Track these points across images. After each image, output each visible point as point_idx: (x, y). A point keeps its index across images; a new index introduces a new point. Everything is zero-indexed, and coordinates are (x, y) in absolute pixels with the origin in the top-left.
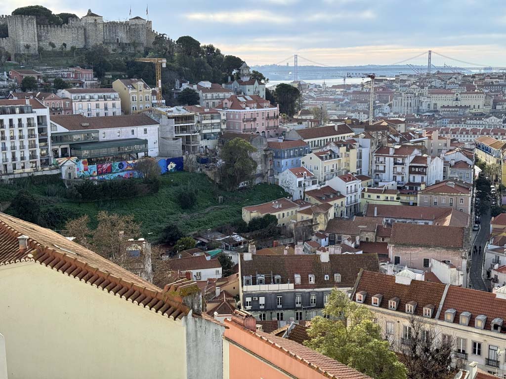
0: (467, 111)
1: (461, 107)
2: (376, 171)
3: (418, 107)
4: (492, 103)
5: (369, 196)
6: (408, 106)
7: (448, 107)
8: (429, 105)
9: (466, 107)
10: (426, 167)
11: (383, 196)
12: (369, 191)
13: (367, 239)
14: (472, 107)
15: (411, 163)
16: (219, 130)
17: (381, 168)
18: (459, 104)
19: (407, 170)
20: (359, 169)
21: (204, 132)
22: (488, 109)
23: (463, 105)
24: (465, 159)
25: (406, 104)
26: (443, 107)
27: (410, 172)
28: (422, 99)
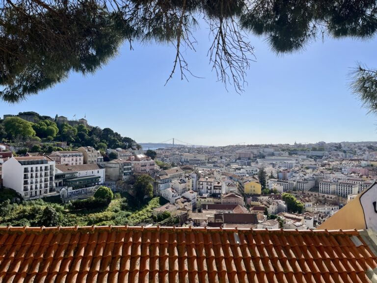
2: (199, 188)
4: (207, 159)
7: (192, 160)
8: (185, 159)
10: (221, 186)
11: (207, 200)
12: (200, 198)
14: (201, 160)
16: (130, 171)
20: (193, 188)
21: (125, 172)
27: (214, 189)
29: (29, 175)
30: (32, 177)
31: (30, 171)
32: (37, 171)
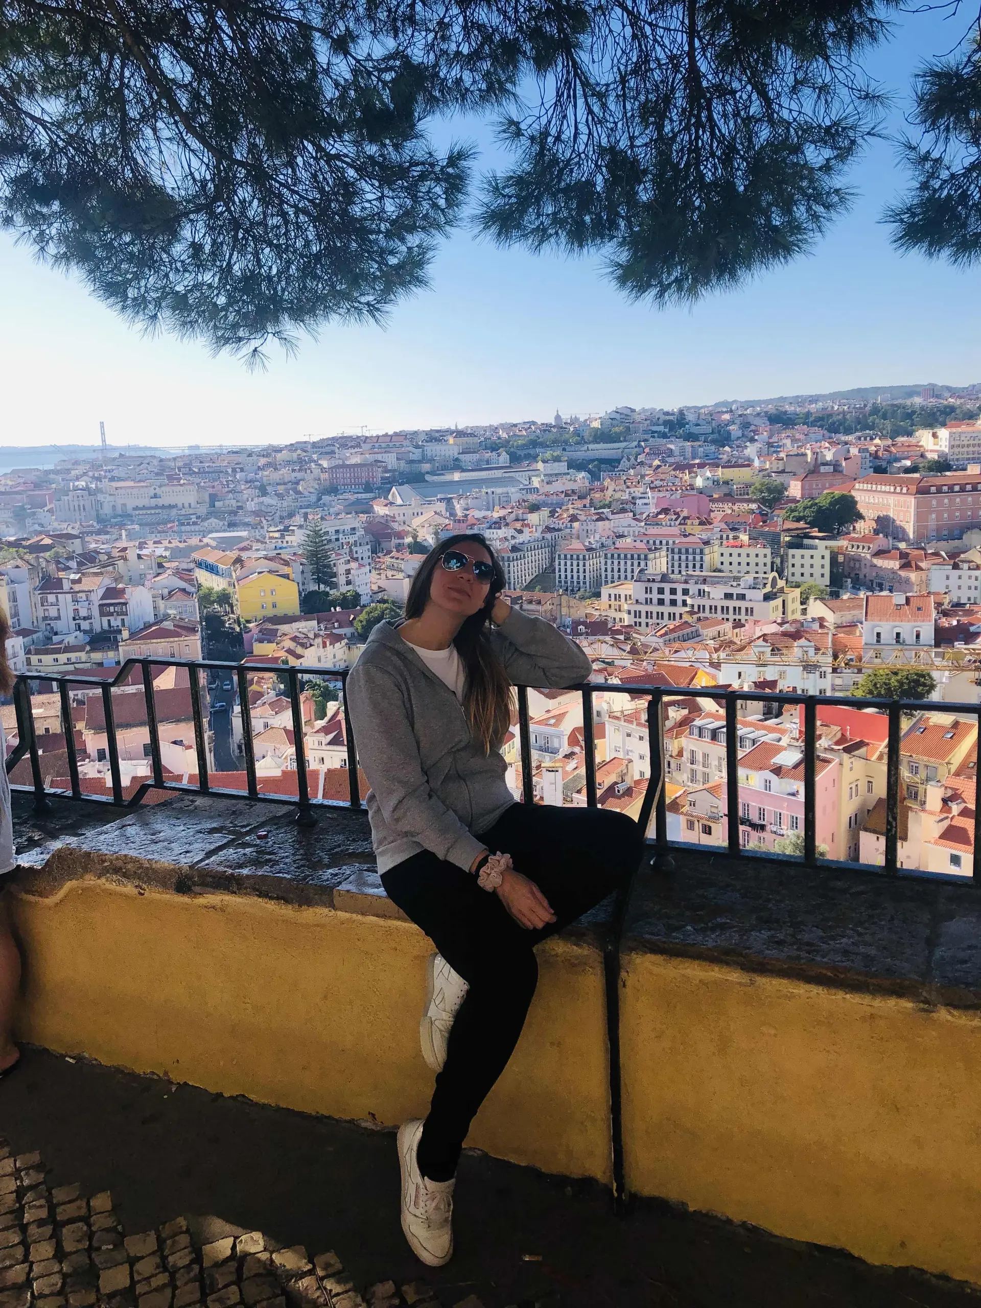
0: (174, 512)
1: (163, 507)
2: (45, 618)
3: (97, 511)
4: (207, 499)
5: (40, 661)
6: (79, 510)
7: (144, 508)
8: (114, 506)
9: (171, 507)
10: (125, 604)
11: (63, 658)
12: (38, 652)
13: (47, 730)
14: (180, 505)
15: (102, 599)
17: (53, 612)
18: (160, 502)
19: (96, 612)
20: (16, 619)
22: (203, 510)
23: (166, 504)
24: (183, 585)
25: (77, 507)
26: (136, 508)
27: (102, 614)
28: (100, 497)
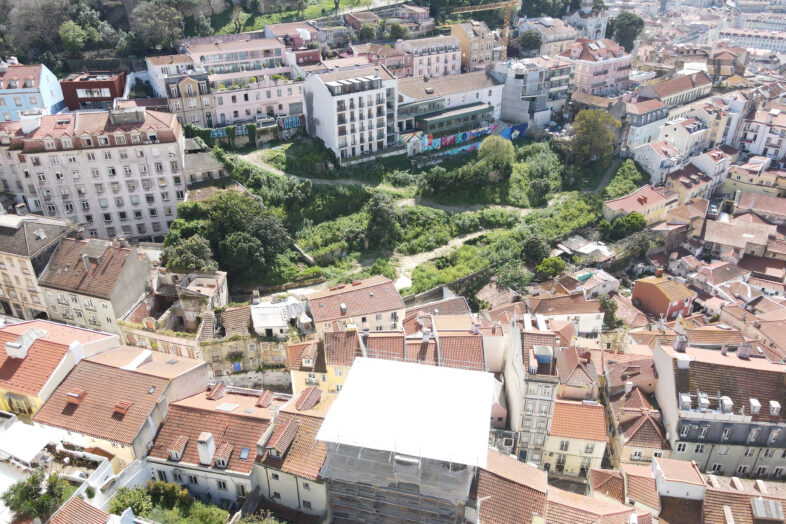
16: (565, 87)
21: (551, 90)
29: (348, 117)
30: (352, 119)
31: (348, 108)
32: (361, 105)
